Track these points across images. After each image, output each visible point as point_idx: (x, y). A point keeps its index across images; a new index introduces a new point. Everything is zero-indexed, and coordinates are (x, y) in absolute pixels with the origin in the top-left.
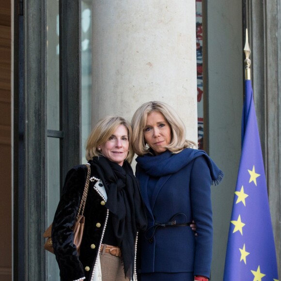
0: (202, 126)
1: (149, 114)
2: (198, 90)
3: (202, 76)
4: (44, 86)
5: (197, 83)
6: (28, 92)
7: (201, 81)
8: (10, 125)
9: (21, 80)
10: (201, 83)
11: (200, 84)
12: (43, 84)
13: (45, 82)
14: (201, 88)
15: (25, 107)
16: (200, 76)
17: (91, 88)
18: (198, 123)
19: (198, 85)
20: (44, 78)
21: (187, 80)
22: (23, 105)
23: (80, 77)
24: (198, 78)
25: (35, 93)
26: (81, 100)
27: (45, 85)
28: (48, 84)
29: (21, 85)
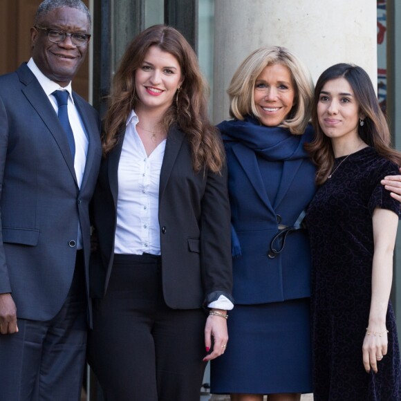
0: (385, 81)
1: (270, 64)
2: (379, 25)
3: (385, 4)
4: (140, 18)
5: (378, 14)
6: (115, 27)
7: (384, 12)
8: (87, 78)
9: (104, 8)
10: (384, 15)
11: (381, 16)
12: (139, 14)
13: (143, 12)
14: (384, 23)
15: (110, 50)
16: (381, 4)
17: (213, 20)
18: (379, 77)
19: (379, 19)
20: (141, 5)
21: (361, 11)
22: (108, 47)
23: (196, 4)
24: (379, 7)
25: (126, 29)
26: (197, 40)
27: (142, 17)
28: (146, 15)
29: (105, 16)
